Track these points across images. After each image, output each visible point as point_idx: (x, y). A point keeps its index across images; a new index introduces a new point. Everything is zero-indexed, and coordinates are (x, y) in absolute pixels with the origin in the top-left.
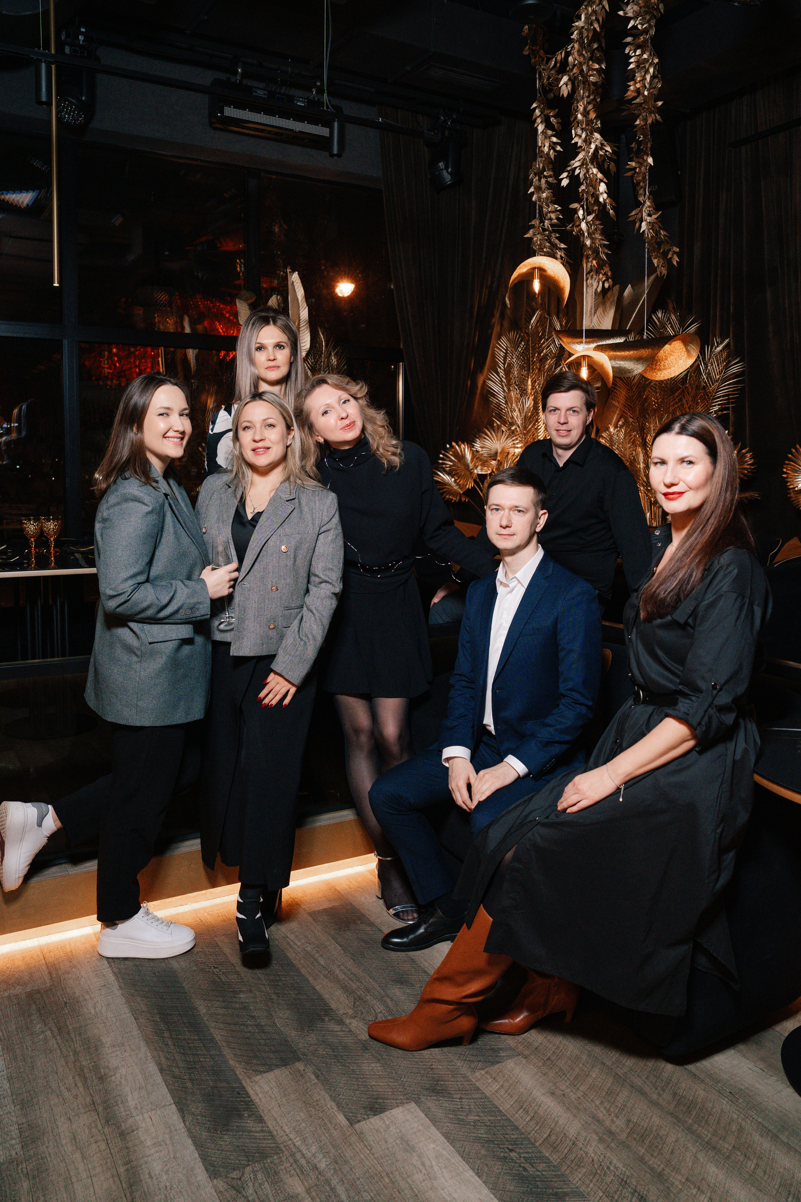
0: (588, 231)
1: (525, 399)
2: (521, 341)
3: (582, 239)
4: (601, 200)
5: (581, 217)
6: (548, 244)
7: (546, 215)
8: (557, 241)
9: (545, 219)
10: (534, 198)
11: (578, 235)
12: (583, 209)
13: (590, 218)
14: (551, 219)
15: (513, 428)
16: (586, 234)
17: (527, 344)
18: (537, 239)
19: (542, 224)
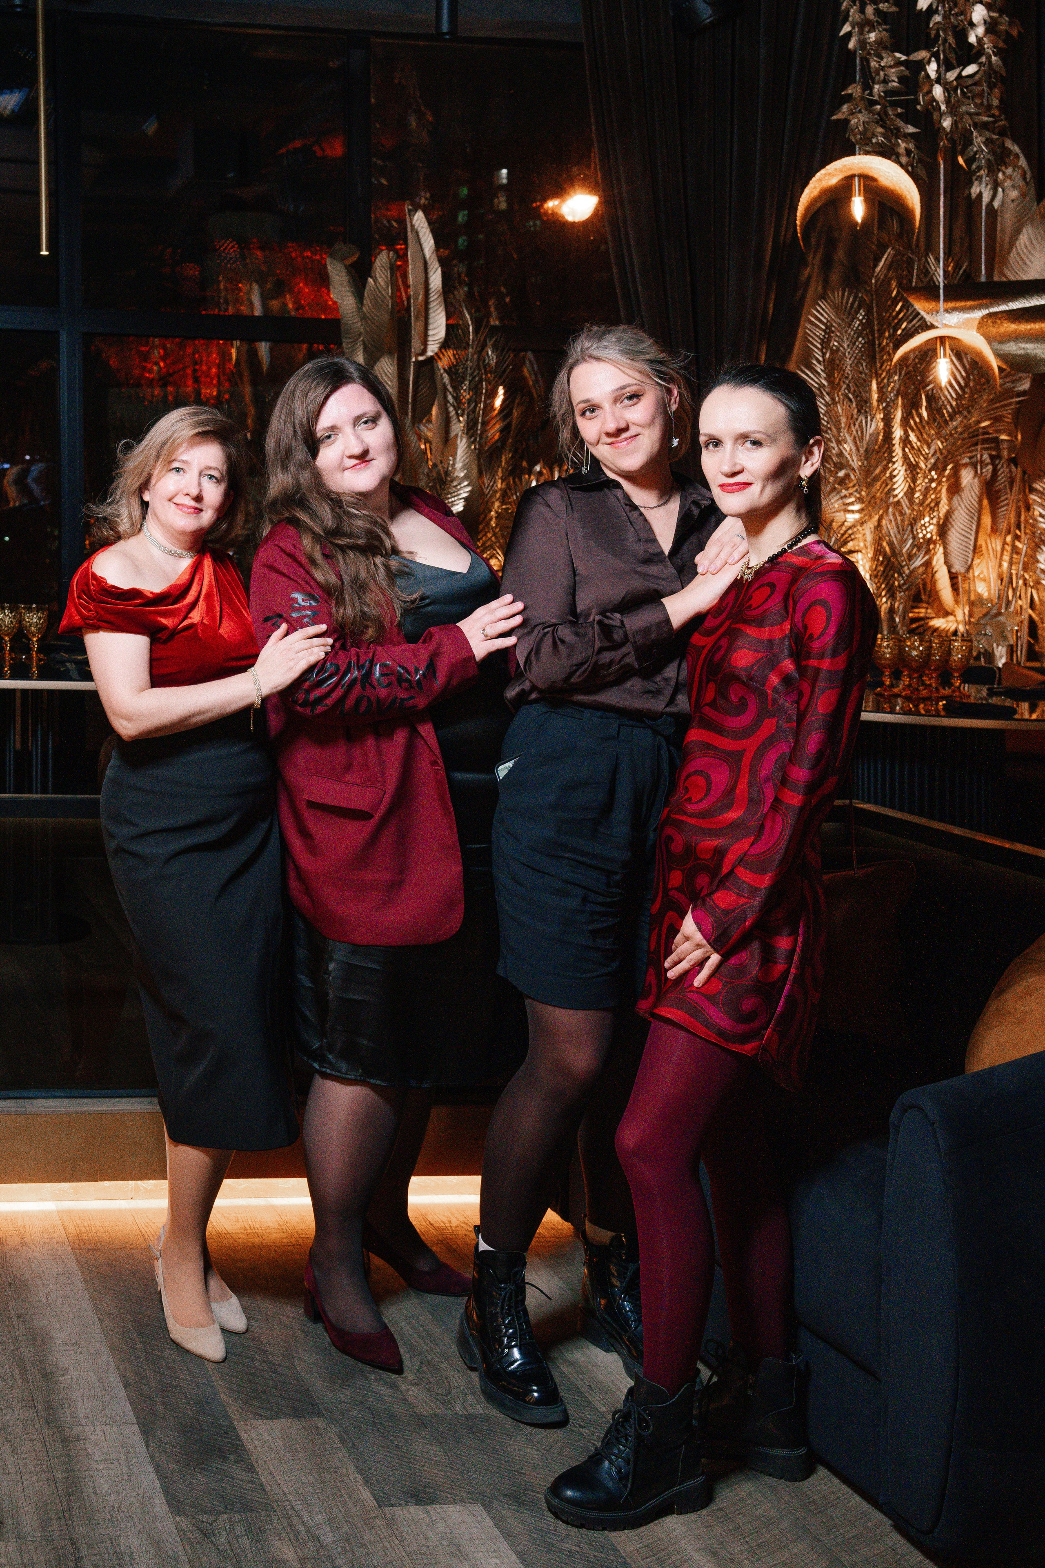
0: (948, 102)
1: (866, 418)
2: (859, 307)
3: (936, 116)
4: (972, 39)
5: (933, 75)
6: (880, 130)
7: (877, 73)
8: (898, 123)
9: (874, 83)
10: (851, 45)
11: (928, 110)
12: (938, 61)
13: (950, 76)
14: (886, 81)
15: (841, 474)
16: (943, 107)
17: (869, 314)
18: (859, 121)
19: (867, 92)
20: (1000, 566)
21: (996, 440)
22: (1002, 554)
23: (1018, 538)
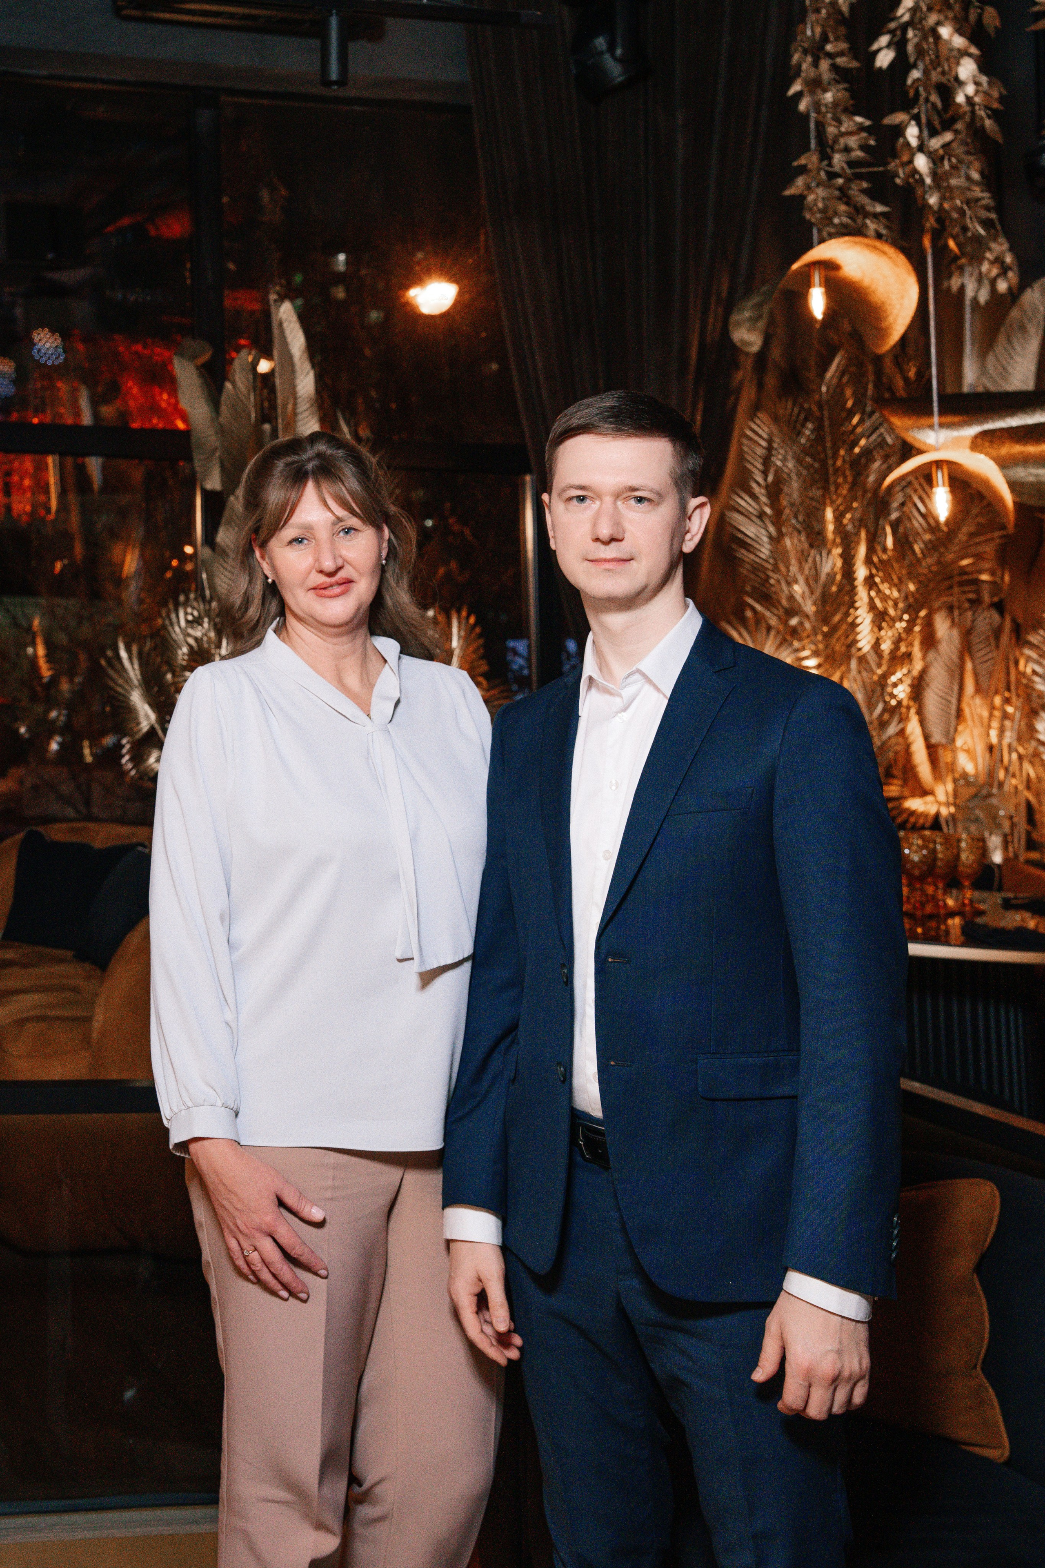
0: (934, 174)
1: (820, 553)
2: (806, 419)
3: (919, 192)
4: (960, 99)
5: (914, 142)
6: (842, 208)
7: (836, 141)
8: (864, 200)
9: (833, 151)
10: (802, 106)
11: (909, 183)
12: (919, 124)
13: (935, 143)
14: (847, 150)
16: (928, 181)
17: (819, 428)
18: (817, 197)
19: (825, 163)
20: (988, 735)
21: (977, 582)
22: (990, 720)
23: (1007, 701)
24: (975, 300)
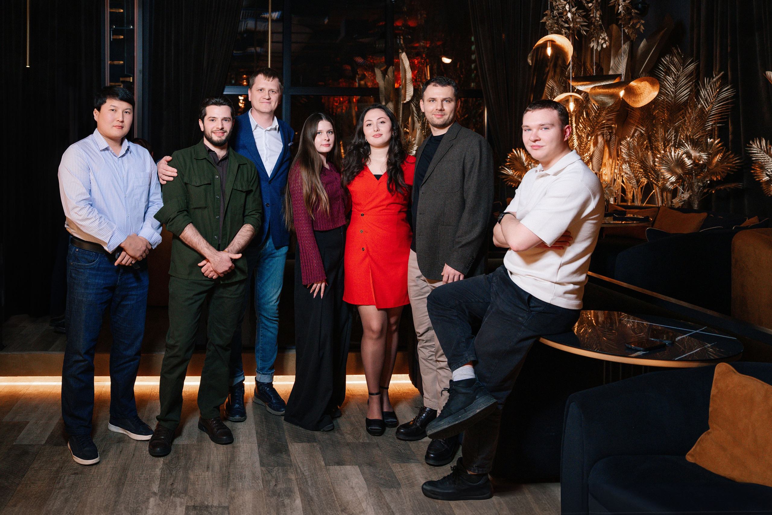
16: (571, 20)
18: (549, 22)
19: (552, 13)
21: (611, 127)
23: (618, 160)
24: (597, 49)
